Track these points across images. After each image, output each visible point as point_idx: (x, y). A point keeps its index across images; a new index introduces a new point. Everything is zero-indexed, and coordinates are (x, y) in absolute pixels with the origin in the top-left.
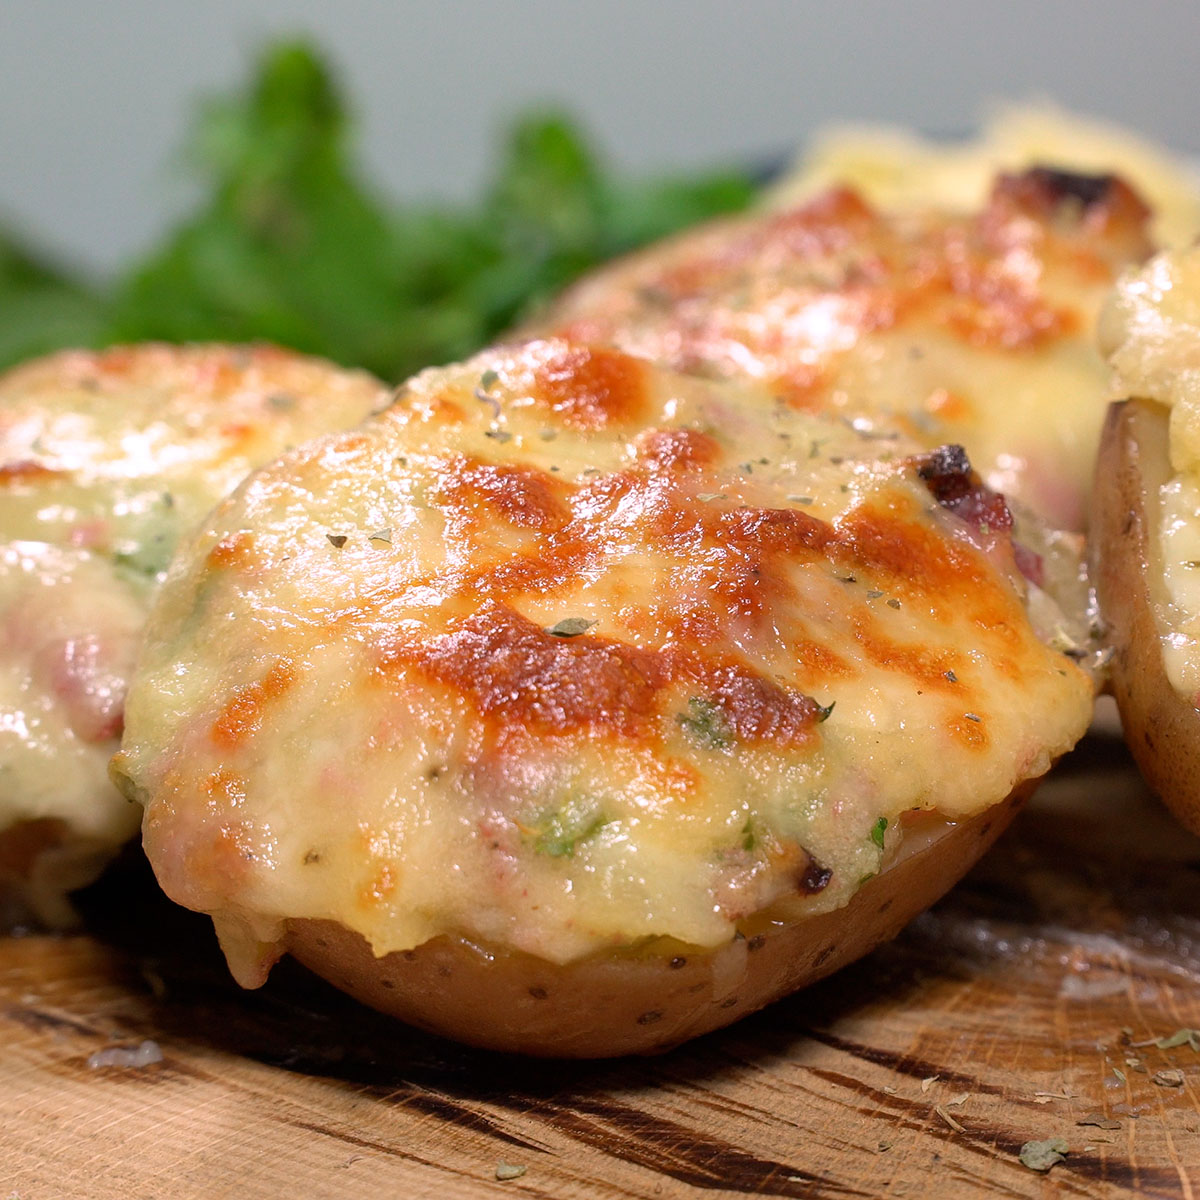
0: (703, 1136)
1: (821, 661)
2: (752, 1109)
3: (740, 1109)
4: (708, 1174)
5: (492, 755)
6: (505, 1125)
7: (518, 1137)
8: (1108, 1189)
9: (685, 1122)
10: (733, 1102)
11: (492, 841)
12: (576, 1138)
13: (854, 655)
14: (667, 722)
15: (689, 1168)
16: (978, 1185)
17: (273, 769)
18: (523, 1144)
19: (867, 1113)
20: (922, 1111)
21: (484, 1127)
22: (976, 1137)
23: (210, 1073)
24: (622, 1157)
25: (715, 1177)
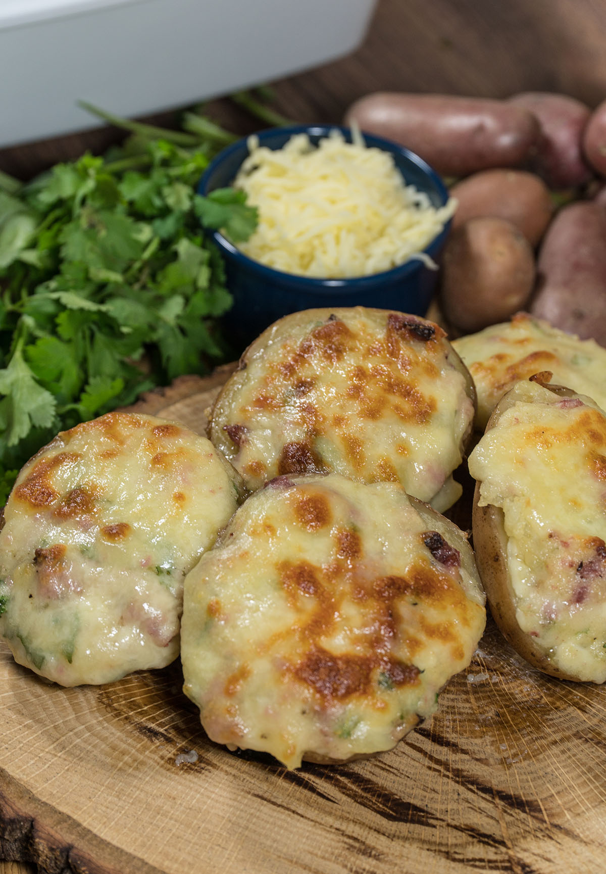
0: (382, 787)
1: (415, 644)
2: (393, 768)
3: (388, 768)
4: (391, 812)
5: (324, 708)
6: (319, 787)
7: (325, 794)
8: (519, 813)
9: (373, 778)
10: (385, 764)
11: (324, 734)
12: (343, 793)
13: (422, 637)
14: (374, 684)
15: (384, 809)
16: (476, 811)
17: (247, 705)
18: (328, 799)
19: (430, 768)
20: (446, 765)
21: (313, 789)
22: (469, 782)
23: (215, 761)
24: (361, 803)
25: (394, 814)
